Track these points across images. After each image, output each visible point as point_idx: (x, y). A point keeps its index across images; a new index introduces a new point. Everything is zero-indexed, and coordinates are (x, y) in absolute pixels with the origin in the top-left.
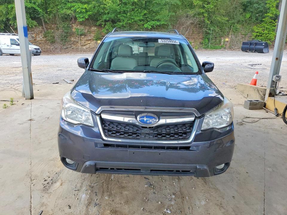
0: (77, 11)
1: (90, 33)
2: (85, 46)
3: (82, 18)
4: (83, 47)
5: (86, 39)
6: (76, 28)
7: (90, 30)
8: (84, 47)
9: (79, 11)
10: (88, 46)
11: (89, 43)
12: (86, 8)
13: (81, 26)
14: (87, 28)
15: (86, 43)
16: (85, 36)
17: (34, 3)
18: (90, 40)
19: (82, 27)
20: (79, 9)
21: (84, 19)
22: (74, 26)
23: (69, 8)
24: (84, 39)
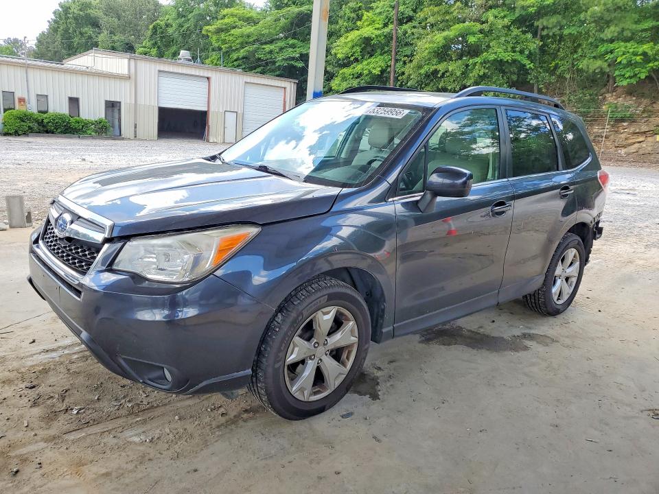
0: (618, 61)
1: (650, 117)
2: (624, 147)
3: (630, 77)
4: (620, 151)
5: (632, 130)
6: (612, 102)
7: (650, 108)
8: (623, 151)
9: (625, 62)
10: (633, 149)
11: (640, 142)
12: (645, 54)
13: (628, 98)
14: (645, 101)
15: (630, 141)
16: (633, 122)
17: (522, 52)
18: (645, 132)
19: (630, 101)
20: (624, 57)
21: (634, 81)
22: (610, 98)
23: (602, 56)
24: (626, 129)
